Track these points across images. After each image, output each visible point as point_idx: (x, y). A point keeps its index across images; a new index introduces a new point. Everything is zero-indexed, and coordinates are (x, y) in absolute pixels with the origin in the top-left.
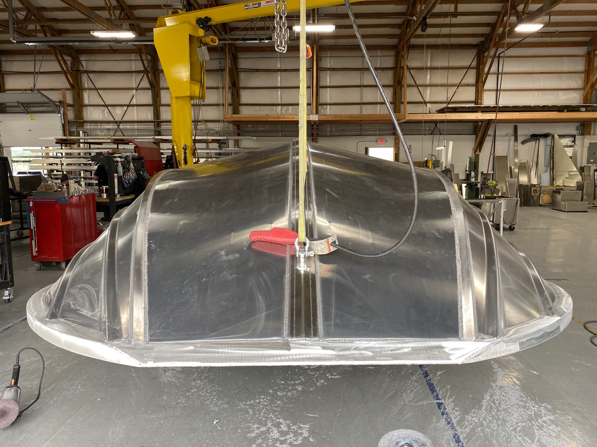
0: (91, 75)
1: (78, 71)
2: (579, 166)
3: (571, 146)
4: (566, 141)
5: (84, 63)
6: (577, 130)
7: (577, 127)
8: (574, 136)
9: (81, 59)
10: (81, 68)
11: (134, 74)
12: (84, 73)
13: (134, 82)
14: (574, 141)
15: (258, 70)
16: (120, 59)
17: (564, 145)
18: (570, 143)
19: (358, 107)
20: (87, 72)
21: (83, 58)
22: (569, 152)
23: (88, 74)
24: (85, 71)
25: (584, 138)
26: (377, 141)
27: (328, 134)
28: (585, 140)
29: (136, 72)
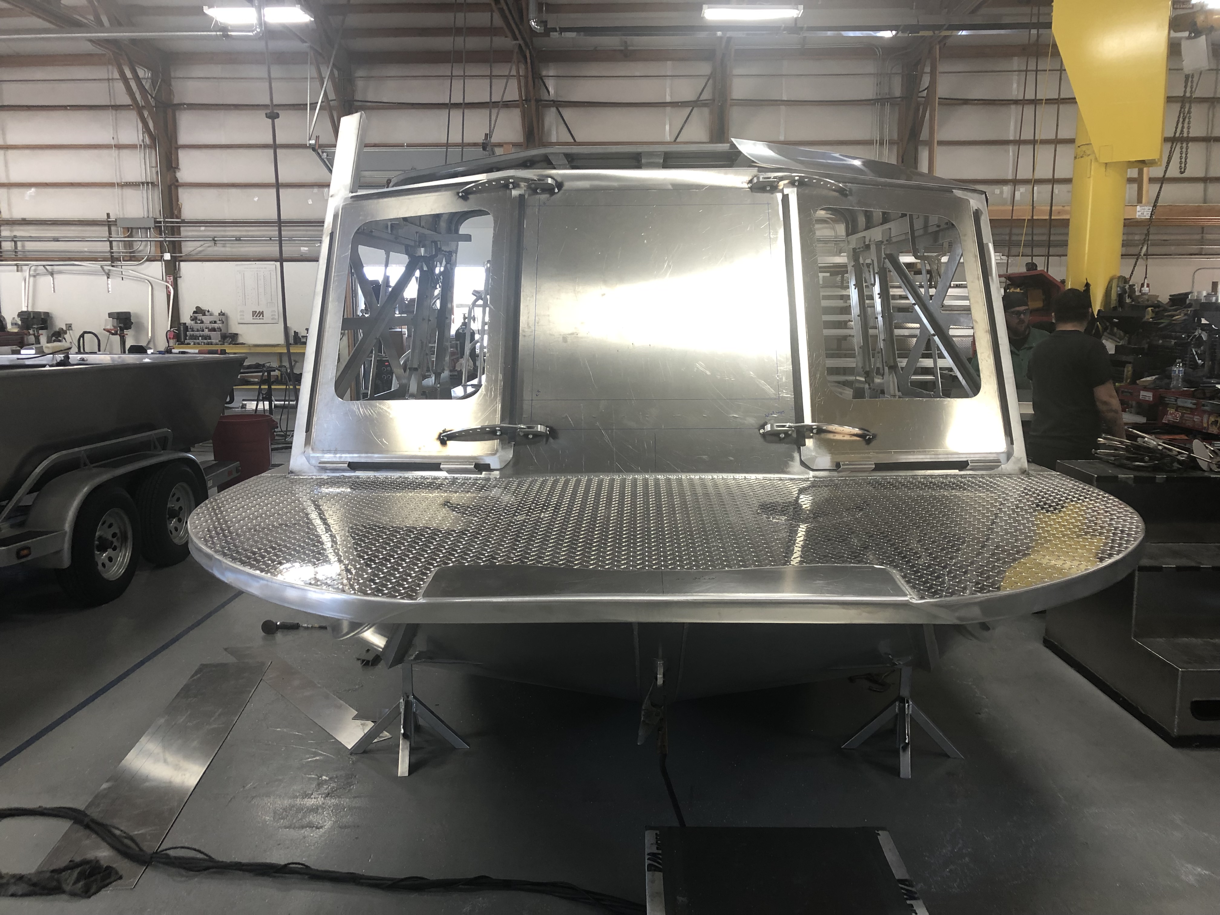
0: (567, 113)
1: (538, 101)
5: (551, 85)
9: (544, 73)
10: (545, 97)
11: (668, 109)
12: (549, 106)
13: (667, 127)
15: (966, 102)
16: (638, 74)
19: (1200, 186)
20: (558, 104)
21: (550, 71)
23: (560, 109)
24: (552, 101)
29: (674, 104)
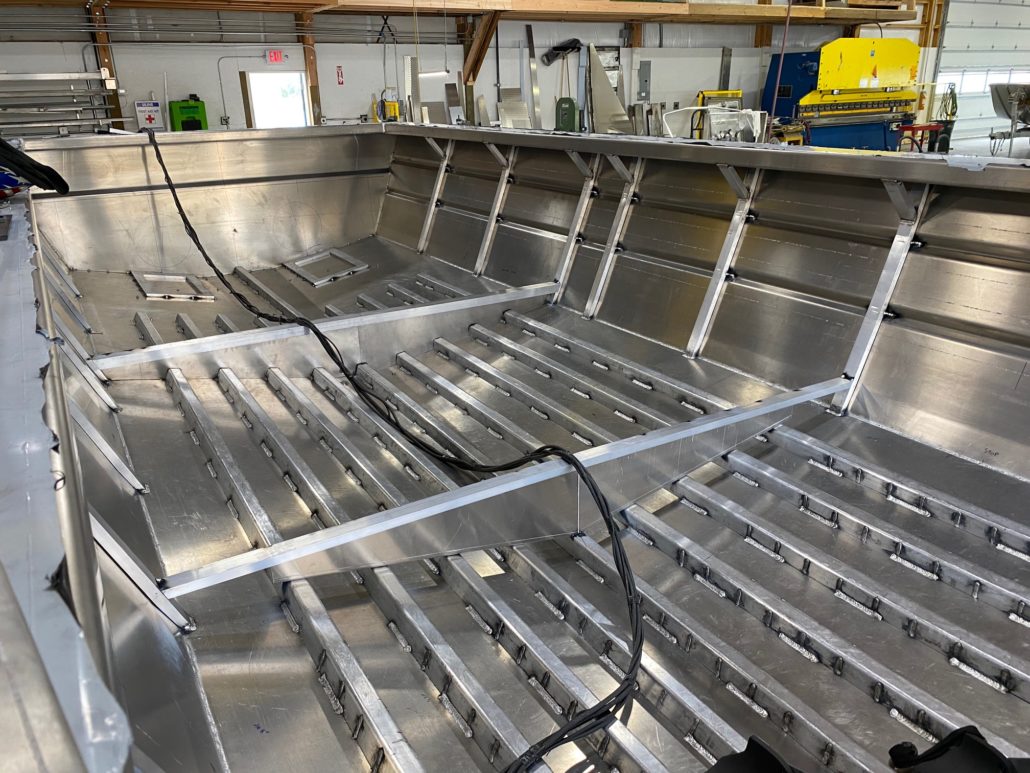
2: (627, 104)
3: (614, 68)
4: (607, 59)
6: (621, 36)
7: (621, 32)
8: (617, 49)
14: (618, 59)
17: (604, 65)
18: (613, 63)
22: (613, 77)
25: (632, 53)
26: (264, 56)
27: (137, 35)
28: (635, 56)
